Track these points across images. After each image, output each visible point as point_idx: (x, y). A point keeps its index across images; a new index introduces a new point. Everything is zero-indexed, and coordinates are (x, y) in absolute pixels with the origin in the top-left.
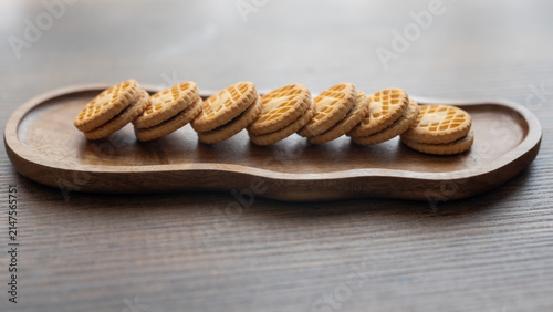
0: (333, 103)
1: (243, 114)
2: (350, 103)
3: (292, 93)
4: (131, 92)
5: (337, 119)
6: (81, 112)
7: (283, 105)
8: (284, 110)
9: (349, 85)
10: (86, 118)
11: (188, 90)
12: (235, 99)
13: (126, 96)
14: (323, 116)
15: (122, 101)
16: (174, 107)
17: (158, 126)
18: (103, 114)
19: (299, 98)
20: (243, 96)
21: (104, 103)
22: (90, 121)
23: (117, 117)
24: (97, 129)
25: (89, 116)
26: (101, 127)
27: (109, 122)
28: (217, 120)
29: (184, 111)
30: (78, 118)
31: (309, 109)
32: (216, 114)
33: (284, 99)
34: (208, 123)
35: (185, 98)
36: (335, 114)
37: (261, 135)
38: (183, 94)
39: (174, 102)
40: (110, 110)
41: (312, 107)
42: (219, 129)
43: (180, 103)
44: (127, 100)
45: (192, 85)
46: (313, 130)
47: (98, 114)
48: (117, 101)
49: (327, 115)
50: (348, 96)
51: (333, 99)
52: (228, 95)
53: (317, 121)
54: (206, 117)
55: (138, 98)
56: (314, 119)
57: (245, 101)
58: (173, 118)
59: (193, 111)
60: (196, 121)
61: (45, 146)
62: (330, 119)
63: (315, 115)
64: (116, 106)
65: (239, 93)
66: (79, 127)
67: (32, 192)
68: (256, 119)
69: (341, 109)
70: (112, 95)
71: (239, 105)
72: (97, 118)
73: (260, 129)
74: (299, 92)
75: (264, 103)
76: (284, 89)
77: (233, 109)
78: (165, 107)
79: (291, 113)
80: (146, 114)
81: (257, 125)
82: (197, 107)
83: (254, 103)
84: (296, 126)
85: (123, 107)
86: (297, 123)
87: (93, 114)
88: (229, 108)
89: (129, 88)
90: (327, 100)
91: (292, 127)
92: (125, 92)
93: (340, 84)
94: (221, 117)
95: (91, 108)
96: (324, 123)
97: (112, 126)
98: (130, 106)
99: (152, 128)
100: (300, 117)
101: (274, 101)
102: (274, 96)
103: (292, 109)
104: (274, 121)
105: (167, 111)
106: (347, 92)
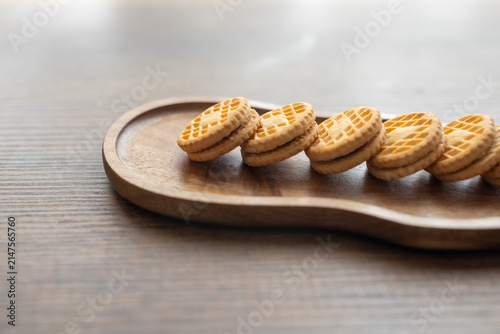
0: (469, 138)
1: (367, 144)
2: (490, 140)
3: (420, 123)
4: (242, 112)
5: (474, 157)
6: (185, 130)
7: (411, 136)
8: (413, 143)
9: (487, 117)
10: (192, 138)
11: (305, 114)
12: (359, 127)
13: (237, 117)
14: (456, 152)
15: (233, 122)
16: (290, 132)
17: (270, 152)
18: (211, 136)
19: (430, 130)
20: (368, 125)
21: (211, 122)
22: (197, 142)
23: (226, 139)
24: (203, 150)
25: (195, 135)
26: (208, 149)
27: (217, 144)
28: (337, 150)
29: (299, 137)
30: (182, 136)
31: (441, 143)
32: (337, 143)
33: (411, 129)
34: (326, 152)
35: (302, 123)
36: (473, 151)
37: (384, 169)
38: (299, 117)
39: (289, 126)
40: (219, 132)
41: (443, 140)
42: (338, 159)
43: (297, 127)
44: (238, 122)
45: (308, 108)
46: (445, 167)
47: (206, 134)
48: (228, 121)
49: (462, 152)
50: (487, 130)
51: (467, 133)
52: (347, 121)
53: (451, 158)
54: (323, 145)
55: (249, 119)
56: (446, 154)
57: (370, 130)
58: (288, 144)
59: (309, 137)
60: (313, 148)
61: (146, 165)
62: (467, 156)
63: (447, 149)
64: (227, 127)
65: (362, 120)
66: (183, 147)
67: (132, 216)
68: (380, 150)
69: (480, 146)
70: (219, 113)
71: (364, 134)
72: (204, 139)
73: (385, 163)
74: (430, 122)
75: (388, 131)
76: (410, 117)
77: (357, 139)
78: (280, 131)
79: (422, 148)
80: (257, 138)
81: (380, 157)
82: (314, 133)
83: (378, 133)
84: (426, 162)
85: (233, 128)
86: (427, 158)
87: (200, 135)
88: (352, 137)
89: (240, 107)
90: (459, 134)
91: (422, 162)
92: (236, 111)
93: (475, 115)
94: (342, 146)
95: (195, 125)
96: (458, 160)
97: (220, 149)
98: (241, 127)
99: (262, 153)
100: (431, 152)
101: (399, 130)
102: (398, 125)
103: (424, 142)
104: (401, 155)
105: (282, 136)
106: (485, 125)
